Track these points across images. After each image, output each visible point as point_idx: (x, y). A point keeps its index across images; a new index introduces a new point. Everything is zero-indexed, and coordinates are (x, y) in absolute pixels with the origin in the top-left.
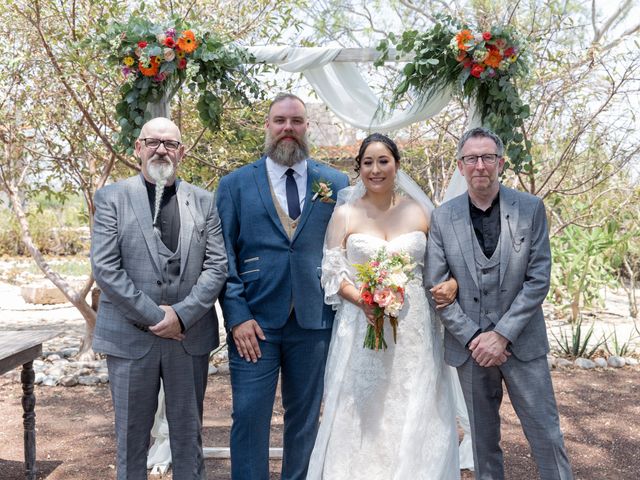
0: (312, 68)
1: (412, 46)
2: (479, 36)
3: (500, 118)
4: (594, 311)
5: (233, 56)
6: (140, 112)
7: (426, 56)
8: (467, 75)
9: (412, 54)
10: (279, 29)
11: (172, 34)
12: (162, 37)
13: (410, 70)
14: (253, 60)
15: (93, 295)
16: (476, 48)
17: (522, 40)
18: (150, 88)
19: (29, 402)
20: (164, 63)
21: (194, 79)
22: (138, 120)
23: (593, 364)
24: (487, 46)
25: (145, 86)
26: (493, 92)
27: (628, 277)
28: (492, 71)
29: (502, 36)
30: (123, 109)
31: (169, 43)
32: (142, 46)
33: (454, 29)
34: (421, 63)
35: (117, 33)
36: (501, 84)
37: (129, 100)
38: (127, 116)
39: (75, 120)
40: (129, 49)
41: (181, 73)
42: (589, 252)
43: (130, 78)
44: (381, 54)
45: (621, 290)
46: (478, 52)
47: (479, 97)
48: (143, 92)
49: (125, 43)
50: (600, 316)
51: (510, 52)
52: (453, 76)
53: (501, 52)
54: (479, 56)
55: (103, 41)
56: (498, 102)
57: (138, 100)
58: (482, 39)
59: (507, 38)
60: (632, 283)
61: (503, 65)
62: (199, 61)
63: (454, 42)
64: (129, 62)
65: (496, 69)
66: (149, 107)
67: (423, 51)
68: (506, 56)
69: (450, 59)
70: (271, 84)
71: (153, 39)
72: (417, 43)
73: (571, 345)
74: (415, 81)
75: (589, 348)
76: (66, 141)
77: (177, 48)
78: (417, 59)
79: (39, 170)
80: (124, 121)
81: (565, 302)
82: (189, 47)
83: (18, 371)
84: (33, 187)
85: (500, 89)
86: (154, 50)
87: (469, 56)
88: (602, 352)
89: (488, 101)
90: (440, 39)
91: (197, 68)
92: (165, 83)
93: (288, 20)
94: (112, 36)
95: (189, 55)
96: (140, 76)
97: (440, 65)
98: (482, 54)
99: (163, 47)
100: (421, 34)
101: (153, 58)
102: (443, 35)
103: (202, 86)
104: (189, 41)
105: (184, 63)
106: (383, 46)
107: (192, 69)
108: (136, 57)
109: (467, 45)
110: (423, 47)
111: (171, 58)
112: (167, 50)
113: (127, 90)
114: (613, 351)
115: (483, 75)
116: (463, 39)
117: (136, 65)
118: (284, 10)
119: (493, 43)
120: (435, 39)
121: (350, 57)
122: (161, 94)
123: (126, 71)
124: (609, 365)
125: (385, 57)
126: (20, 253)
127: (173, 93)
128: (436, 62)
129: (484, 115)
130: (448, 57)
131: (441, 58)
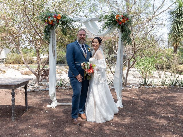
0: (86, 23)
1: (107, 18)
2: (121, 16)
3: (125, 33)
4: (151, 76)
5: (69, 20)
6: (49, 32)
7: (110, 20)
8: (118, 24)
9: (107, 20)
10: (79, 12)
11: (56, 15)
12: (53, 16)
13: (106, 23)
14: (73, 21)
15: (38, 72)
16: (120, 19)
17: (130, 17)
18: (51, 27)
19: (26, 93)
20: (54, 21)
21: (60, 25)
22: (48, 34)
23: (148, 87)
24: (122, 18)
25: (50, 26)
26: (124, 28)
27: (158, 68)
29: (125, 16)
30: (45, 31)
31: (55, 17)
32: (49, 18)
33: (116, 14)
34: (109, 22)
35: (44, 15)
36: (125, 26)
37: (47, 29)
38: (46, 33)
39: (33, 33)
40: (47, 18)
41: (58, 23)
42: (149, 63)
43: (47, 25)
44: (100, 19)
45: (157, 71)
46: (121, 19)
47: (121, 29)
48: (49, 27)
49: (46, 17)
50: (152, 77)
51: (127, 19)
52: (115, 24)
53: (125, 19)
55: (41, 17)
56: (125, 30)
57: (48, 29)
59: (127, 16)
60: (159, 70)
61: (126, 22)
62: (61, 21)
63: (115, 17)
64: (46, 21)
65: (124, 23)
66: (51, 31)
67: (109, 19)
68: (126, 20)
70: (77, 25)
71: (51, 16)
72: (108, 17)
73: (144, 83)
74: (107, 25)
75: (148, 84)
76: (31, 37)
77: (57, 18)
78: (108, 21)
79: (25, 44)
80: (45, 33)
81: (144, 74)
82: (59, 18)
83: (24, 86)
84: (24, 48)
85: (125, 27)
86: (52, 19)
87: (119, 20)
88: (151, 84)
89: (123, 30)
90: (113, 17)
91: (61, 22)
92: (54, 26)
93: (81, 10)
94: (43, 15)
95: (59, 20)
96: (49, 24)
97: (113, 22)
98: (121, 20)
99: (54, 18)
100: (108, 15)
101: (52, 20)
102: (113, 16)
103: (62, 26)
105: (58, 21)
106: (101, 18)
107: (60, 23)
108: (48, 20)
109: (118, 18)
110: (109, 18)
111: (56, 20)
112: (55, 19)
113: (46, 27)
114: (153, 84)
115: (121, 24)
116: (117, 17)
117: (48, 22)
118: (80, 8)
119: (124, 17)
120: (112, 17)
121: (94, 20)
122: (53, 28)
123: (46, 23)
124: (152, 87)
125: (101, 20)
126: (19, 63)
127: (56, 28)
128: (112, 21)
129: (122, 32)
130: (114, 20)
131: (113, 21)
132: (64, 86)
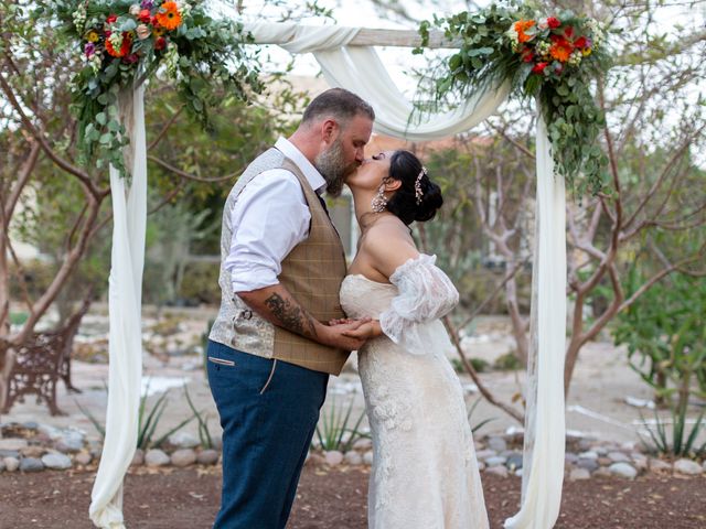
2: (543, 22)
3: (571, 125)
7: (478, 44)
8: (527, 70)
11: (151, 6)
12: (136, 9)
13: (456, 63)
16: (538, 38)
24: (551, 36)
25: (112, 70)
26: (561, 91)
28: (559, 66)
31: (145, 19)
32: (113, 18)
36: (571, 84)
40: (95, 20)
43: (95, 62)
51: (581, 44)
52: (509, 71)
53: (571, 43)
54: (543, 49)
56: (568, 104)
58: (546, 26)
61: (574, 59)
62: (183, 39)
63: (512, 33)
64: (92, 38)
65: (565, 64)
68: (577, 49)
69: (506, 49)
71: (124, 10)
74: (462, 75)
82: (171, 23)
85: (570, 89)
86: (126, 24)
87: (530, 46)
90: (495, 23)
96: (108, 59)
98: (546, 46)
99: (136, 22)
101: (125, 34)
104: (171, 16)
108: (103, 32)
112: (142, 27)
115: (547, 72)
117: (102, 43)
119: (562, 32)
120: (489, 22)
121: (375, 39)
123: (90, 49)
125: (425, 44)
127: (143, 78)
128: (489, 51)
129: (550, 120)
130: (503, 47)
131: (495, 47)
132: (159, 445)
